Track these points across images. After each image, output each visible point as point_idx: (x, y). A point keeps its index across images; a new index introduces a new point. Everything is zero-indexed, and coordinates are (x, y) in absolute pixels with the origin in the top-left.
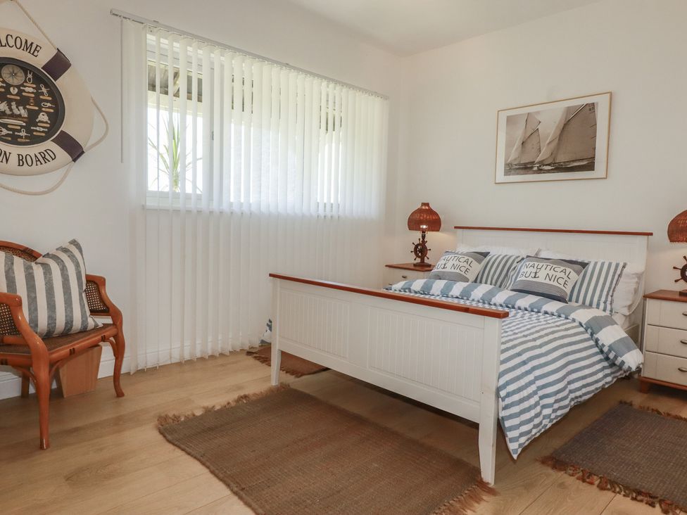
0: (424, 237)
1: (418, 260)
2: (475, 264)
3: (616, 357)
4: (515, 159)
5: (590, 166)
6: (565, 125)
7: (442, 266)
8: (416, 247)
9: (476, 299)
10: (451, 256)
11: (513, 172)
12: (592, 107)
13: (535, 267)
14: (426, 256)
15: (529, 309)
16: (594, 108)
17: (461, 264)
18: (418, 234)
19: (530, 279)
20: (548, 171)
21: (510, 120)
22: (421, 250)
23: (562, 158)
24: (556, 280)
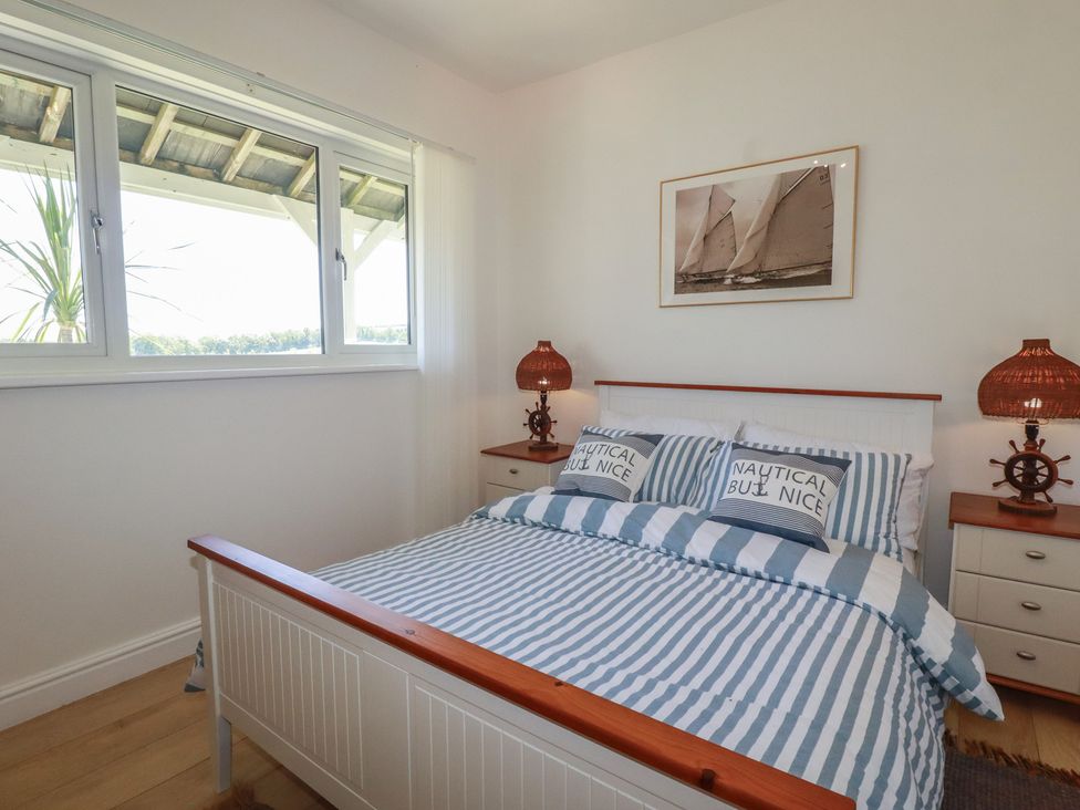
0: (544, 400)
1: (537, 438)
2: (639, 458)
3: (959, 689)
4: (693, 266)
5: (824, 277)
6: (778, 206)
7: (581, 465)
8: (532, 417)
9: (652, 547)
10: (594, 444)
11: (689, 287)
12: (824, 175)
13: (757, 471)
14: (548, 432)
15: (766, 576)
16: (828, 175)
17: (616, 461)
18: (535, 396)
19: (749, 497)
20: (751, 286)
21: (682, 199)
22: (540, 421)
23: (772, 263)
24: (801, 500)
